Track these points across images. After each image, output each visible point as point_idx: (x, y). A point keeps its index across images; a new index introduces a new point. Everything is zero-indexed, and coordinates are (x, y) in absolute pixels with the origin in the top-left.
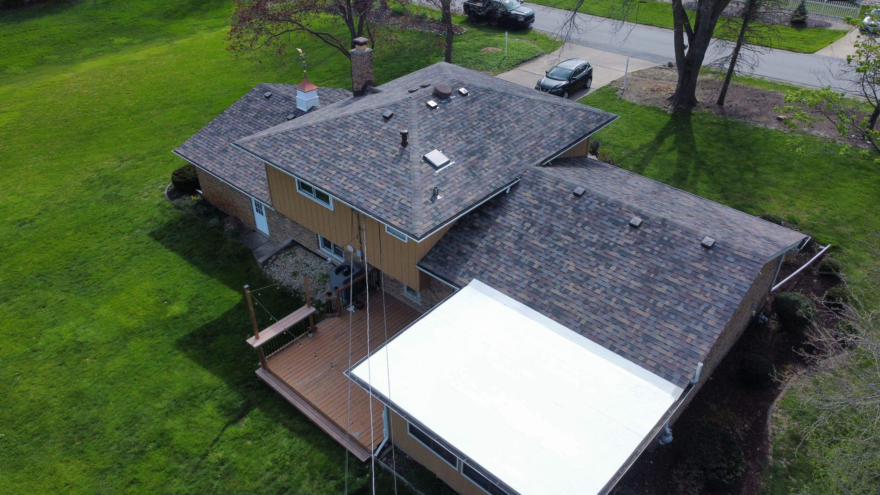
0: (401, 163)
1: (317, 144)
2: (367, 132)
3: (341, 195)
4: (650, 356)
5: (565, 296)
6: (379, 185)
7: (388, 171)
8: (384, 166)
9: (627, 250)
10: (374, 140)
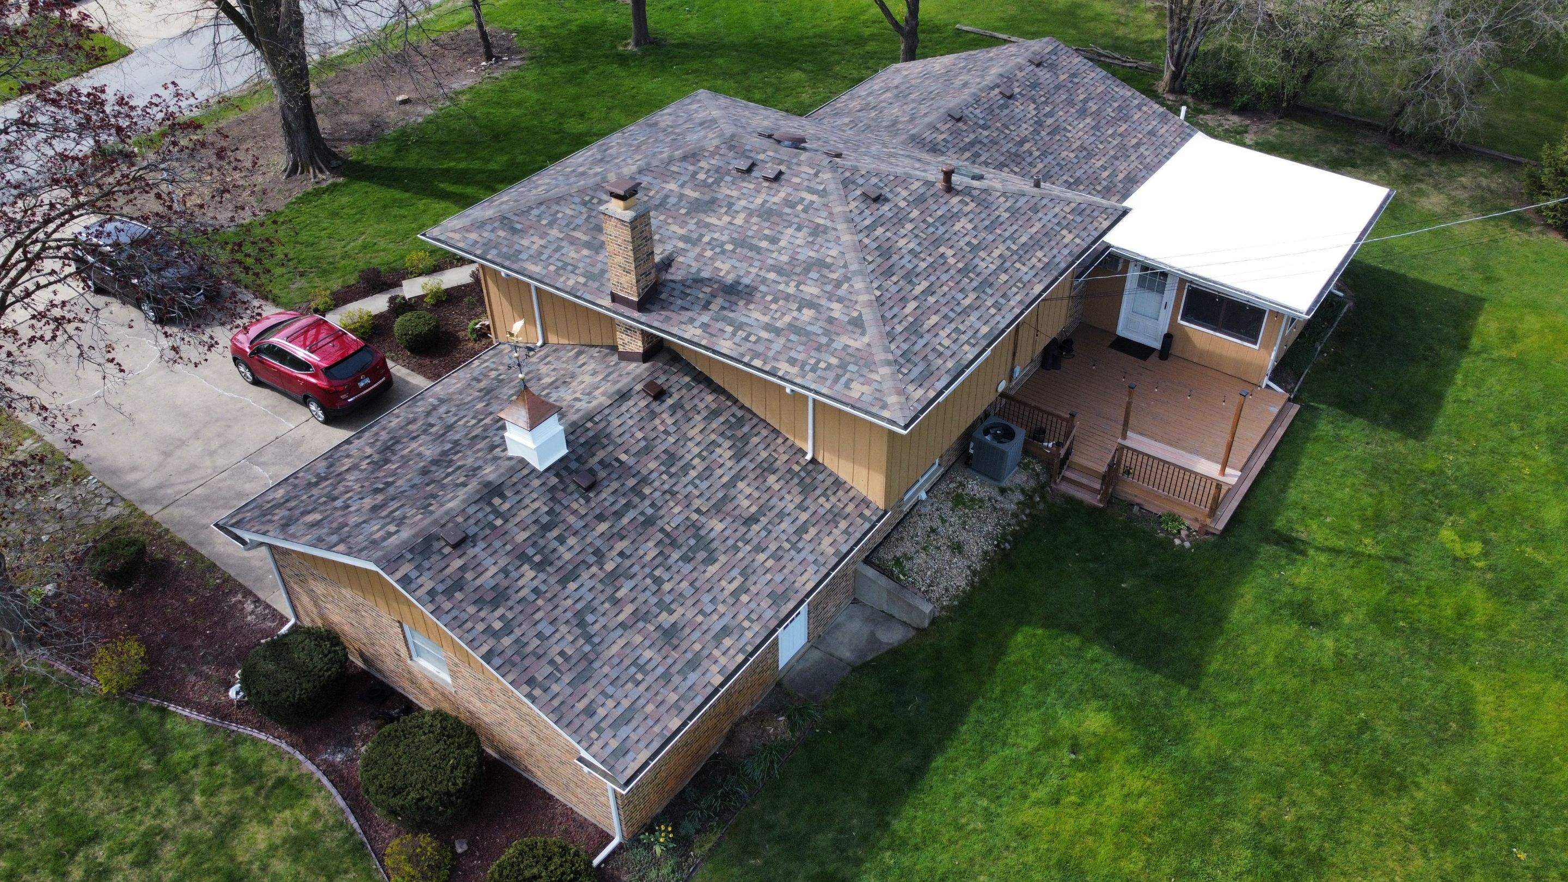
0: (991, 199)
1: (929, 291)
2: (909, 226)
3: (1055, 273)
6: (1034, 230)
7: (1007, 215)
8: (993, 218)
10: (930, 220)
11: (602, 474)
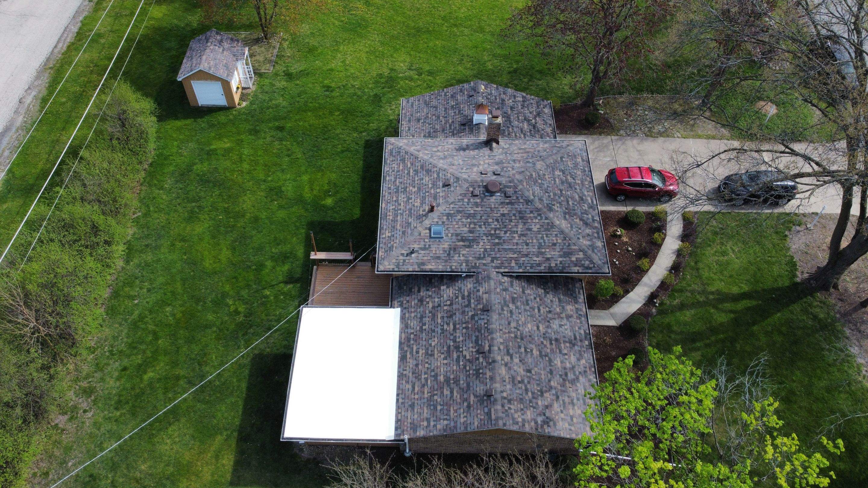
4: (403, 413)
5: (414, 353)
8: (412, 215)
9: (461, 359)
11: (462, 127)
